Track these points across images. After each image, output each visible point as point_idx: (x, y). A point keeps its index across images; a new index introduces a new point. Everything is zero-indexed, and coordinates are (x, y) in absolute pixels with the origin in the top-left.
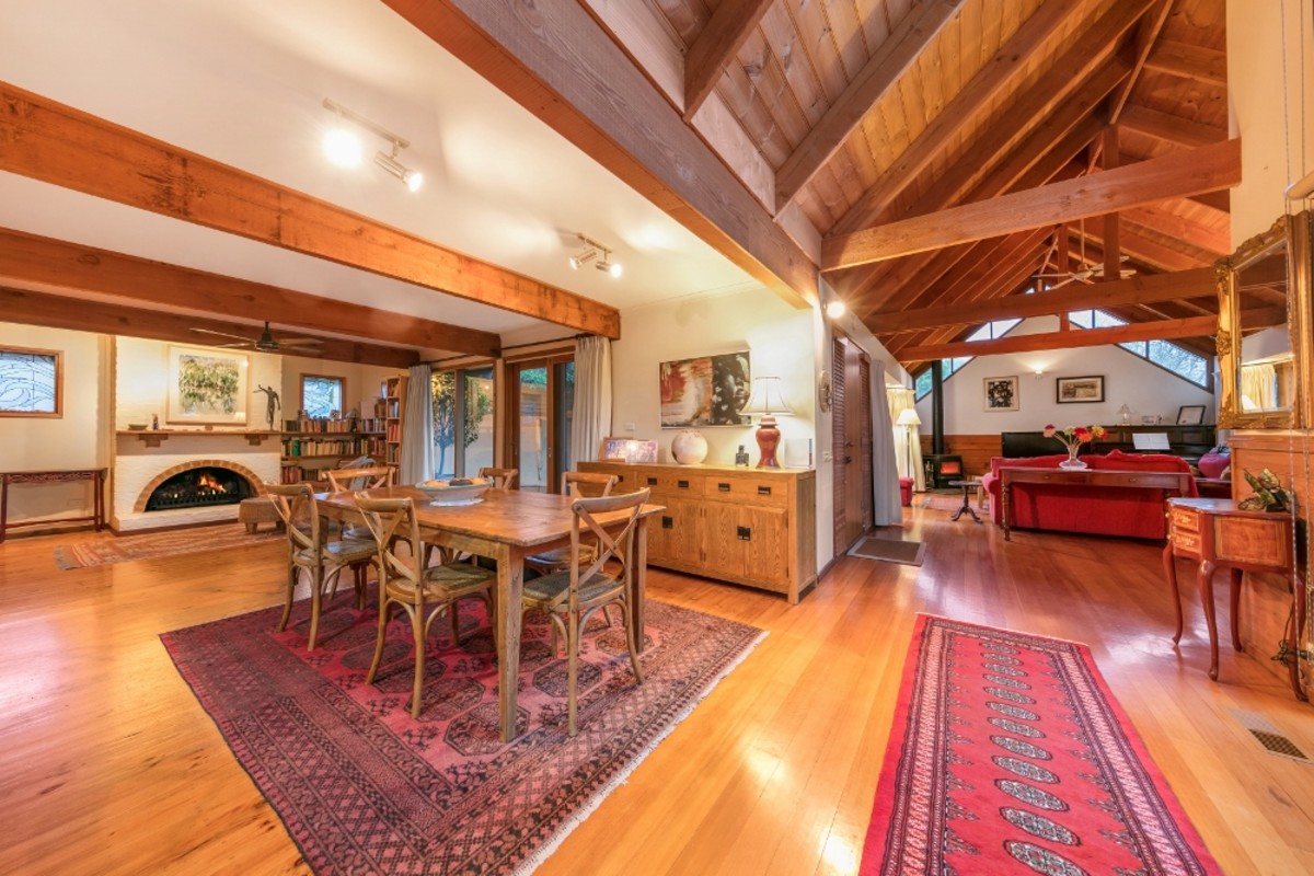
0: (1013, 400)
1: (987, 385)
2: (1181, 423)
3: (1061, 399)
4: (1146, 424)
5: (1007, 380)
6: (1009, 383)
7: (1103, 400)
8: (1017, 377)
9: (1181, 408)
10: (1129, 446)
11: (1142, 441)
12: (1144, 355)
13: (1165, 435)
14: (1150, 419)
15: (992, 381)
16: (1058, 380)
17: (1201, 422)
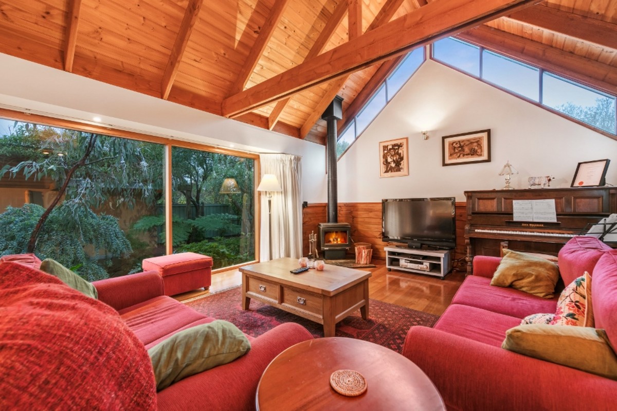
0: (404, 164)
1: (382, 149)
2: (576, 184)
3: (447, 161)
4: (533, 188)
5: (398, 142)
6: (400, 146)
7: (489, 160)
8: (407, 139)
9: (580, 164)
10: (505, 218)
11: (522, 210)
12: (537, 100)
13: (552, 202)
14: (537, 182)
15: (386, 144)
16: (444, 138)
17: (603, 181)
